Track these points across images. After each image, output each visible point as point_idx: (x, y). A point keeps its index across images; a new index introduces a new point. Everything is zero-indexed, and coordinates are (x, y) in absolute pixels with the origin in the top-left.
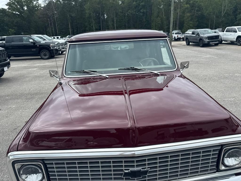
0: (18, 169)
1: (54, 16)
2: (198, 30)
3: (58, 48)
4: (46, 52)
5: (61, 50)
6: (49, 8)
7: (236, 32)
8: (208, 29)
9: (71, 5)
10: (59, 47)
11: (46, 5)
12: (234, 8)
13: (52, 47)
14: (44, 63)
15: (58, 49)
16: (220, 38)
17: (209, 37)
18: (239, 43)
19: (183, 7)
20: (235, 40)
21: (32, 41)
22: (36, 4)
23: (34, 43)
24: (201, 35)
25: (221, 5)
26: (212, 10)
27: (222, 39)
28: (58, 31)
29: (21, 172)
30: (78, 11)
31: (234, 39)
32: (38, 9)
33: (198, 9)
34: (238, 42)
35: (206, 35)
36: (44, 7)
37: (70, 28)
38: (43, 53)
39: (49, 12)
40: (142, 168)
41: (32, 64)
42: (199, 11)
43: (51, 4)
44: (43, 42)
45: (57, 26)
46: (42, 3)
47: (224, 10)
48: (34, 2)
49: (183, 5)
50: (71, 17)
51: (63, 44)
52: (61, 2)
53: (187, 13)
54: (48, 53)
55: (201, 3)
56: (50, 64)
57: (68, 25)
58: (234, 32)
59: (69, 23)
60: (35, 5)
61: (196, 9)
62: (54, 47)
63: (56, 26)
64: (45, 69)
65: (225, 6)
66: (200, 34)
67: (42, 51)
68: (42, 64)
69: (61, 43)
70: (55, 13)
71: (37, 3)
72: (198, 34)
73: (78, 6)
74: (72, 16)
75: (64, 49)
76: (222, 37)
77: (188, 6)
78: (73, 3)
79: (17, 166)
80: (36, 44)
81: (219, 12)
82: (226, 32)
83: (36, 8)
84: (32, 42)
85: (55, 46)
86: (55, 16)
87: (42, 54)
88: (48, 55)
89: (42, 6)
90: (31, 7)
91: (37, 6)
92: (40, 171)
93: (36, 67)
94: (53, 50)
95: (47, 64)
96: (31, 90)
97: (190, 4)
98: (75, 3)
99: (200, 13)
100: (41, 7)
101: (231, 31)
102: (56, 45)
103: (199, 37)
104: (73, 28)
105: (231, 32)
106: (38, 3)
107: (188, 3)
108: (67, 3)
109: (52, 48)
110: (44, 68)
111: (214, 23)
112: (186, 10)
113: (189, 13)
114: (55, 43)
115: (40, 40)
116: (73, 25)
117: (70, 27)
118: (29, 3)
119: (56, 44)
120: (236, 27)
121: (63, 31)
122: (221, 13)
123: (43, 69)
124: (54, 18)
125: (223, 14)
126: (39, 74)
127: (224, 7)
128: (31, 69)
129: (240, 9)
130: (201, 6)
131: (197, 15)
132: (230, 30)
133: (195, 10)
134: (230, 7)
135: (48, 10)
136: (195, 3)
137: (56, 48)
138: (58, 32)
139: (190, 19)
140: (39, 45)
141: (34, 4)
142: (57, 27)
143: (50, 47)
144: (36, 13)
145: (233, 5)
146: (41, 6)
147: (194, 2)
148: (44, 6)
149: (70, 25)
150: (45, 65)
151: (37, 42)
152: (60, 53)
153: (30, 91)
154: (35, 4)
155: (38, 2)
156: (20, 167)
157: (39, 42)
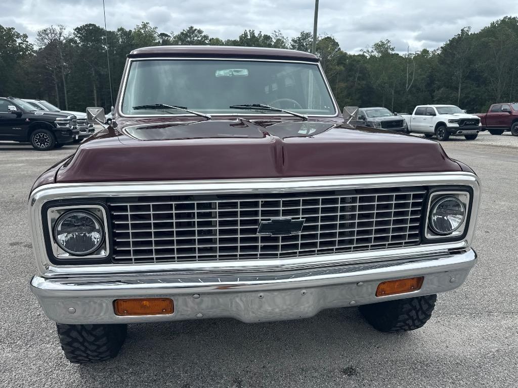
0: (52, 220)
1: (60, 72)
2: (364, 109)
3: (72, 127)
4: (44, 135)
5: (78, 133)
6: (51, 55)
7: (435, 115)
8: (381, 108)
9: (100, 51)
10: (75, 125)
11: (44, 47)
12: (427, 77)
13: (60, 124)
14: (41, 156)
15: (74, 129)
16: (404, 125)
17: (385, 122)
18: (440, 136)
19: (331, 69)
20: (433, 130)
21: (15, 109)
22: (22, 43)
23: (20, 113)
24: (369, 119)
25: (404, 70)
26: (387, 78)
27: (409, 129)
28: (68, 103)
29: (59, 228)
30: (114, 64)
31: (431, 128)
32: (24, 53)
33: (360, 75)
34: (440, 134)
35: (379, 119)
36: (40, 52)
37: (96, 99)
38: (37, 136)
39: (49, 62)
40: (293, 219)
41: (11, 157)
42: (363, 80)
43: (56, 47)
44: (38, 113)
45: (67, 92)
46: (36, 43)
47: (410, 80)
48: (16, 39)
49: (331, 66)
50: (100, 75)
51: (84, 122)
52: (79, 43)
53: (339, 81)
54: (48, 137)
55: (366, 65)
56: (54, 158)
57: (92, 91)
58: (431, 115)
59: (95, 88)
60: (20, 46)
61: (358, 75)
62: (65, 124)
63: (64, 93)
64: (43, 166)
65: (412, 73)
66: (367, 117)
67: (36, 131)
68: (36, 158)
69: (79, 119)
70: (64, 66)
71: (25, 41)
72: (363, 118)
73: (116, 54)
74: (102, 73)
75: (85, 131)
76: (409, 124)
77: (342, 68)
78: (105, 47)
79: (52, 214)
80: (23, 117)
81: (400, 83)
82: (416, 114)
83: (21, 53)
84: (13, 112)
85: (67, 123)
86: (63, 71)
87: (35, 138)
88: (48, 140)
89: (36, 48)
90: (8, 49)
91: (23, 48)
92: (97, 227)
93: (22, 162)
94: (61, 130)
95: (47, 158)
96: (16, 196)
97: (345, 65)
98: (108, 47)
99: (364, 82)
100: (33, 51)
101: (424, 113)
102: (69, 120)
103: (364, 123)
104: (102, 100)
105: (426, 115)
106: (27, 42)
107: (342, 63)
108: (91, 47)
109: (58, 126)
110: (41, 163)
111: (392, 104)
112: (338, 75)
113: (344, 83)
114: (67, 116)
115: (32, 108)
116: (103, 93)
117: (95, 97)
118: (6, 40)
119: (69, 118)
120: (434, 106)
121: (79, 103)
122: (404, 84)
123: (38, 166)
124: (61, 76)
125: (408, 87)
126: (29, 172)
127: (410, 74)
128: (10, 165)
129: (438, 80)
130: (367, 70)
131: (359, 87)
132: (423, 111)
133: (355, 78)
134: (421, 75)
135: (47, 59)
136: (354, 63)
137: (68, 126)
138: (69, 105)
139: (345, 93)
140: (29, 119)
141: (17, 44)
142: (67, 94)
143: (55, 125)
144: (21, 62)
145: (426, 72)
146: (33, 48)
147: (353, 61)
148: (40, 49)
149: (95, 91)
150: (43, 160)
151: (25, 113)
152: (77, 138)
153: (14, 198)
154: (20, 43)
155: (27, 40)
156: (57, 218)
157: (32, 112)
